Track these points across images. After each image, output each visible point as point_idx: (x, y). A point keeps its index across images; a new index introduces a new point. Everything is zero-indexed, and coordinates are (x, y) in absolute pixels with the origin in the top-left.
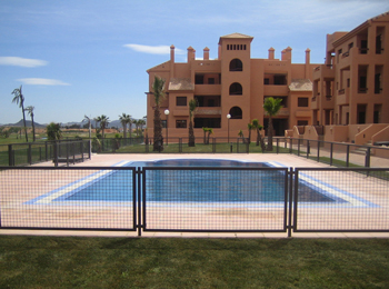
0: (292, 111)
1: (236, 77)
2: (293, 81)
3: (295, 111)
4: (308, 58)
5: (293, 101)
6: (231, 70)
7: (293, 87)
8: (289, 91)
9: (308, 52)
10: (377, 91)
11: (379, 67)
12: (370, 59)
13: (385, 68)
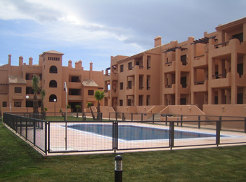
0: (85, 98)
1: (53, 77)
2: (84, 80)
3: (87, 98)
4: (91, 67)
5: (85, 92)
6: (50, 72)
7: (85, 84)
8: (83, 86)
9: (91, 64)
10: (148, 88)
11: (148, 76)
12: (144, 72)
13: (151, 77)
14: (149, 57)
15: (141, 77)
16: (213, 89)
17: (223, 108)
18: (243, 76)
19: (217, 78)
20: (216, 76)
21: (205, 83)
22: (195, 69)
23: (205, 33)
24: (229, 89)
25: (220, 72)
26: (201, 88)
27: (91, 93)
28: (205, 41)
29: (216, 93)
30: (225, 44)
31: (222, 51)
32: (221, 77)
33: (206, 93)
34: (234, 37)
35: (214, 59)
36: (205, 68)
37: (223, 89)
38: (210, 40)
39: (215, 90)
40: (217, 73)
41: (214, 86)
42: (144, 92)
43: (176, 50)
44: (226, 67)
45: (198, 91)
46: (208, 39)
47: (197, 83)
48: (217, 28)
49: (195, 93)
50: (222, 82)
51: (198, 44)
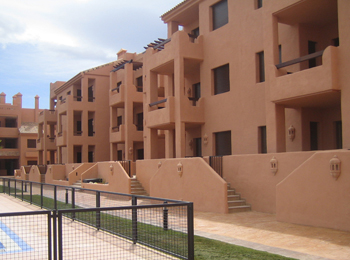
0: (22, 152)
3: (25, 152)
5: (23, 143)
7: (22, 130)
8: (19, 134)
9: (37, 98)
10: (91, 133)
11: (91, 114)
12: (84, 106)
13: (96, 115)
14: (91, 81)
15: (77, 116)
27: (32, 143)
42: (84, 140)
43: (126, 65)
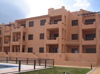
16: (12, 46)
17: (17, 54)
18: (25, 41)
19: (14, 41)
20: (14, 40)
21: (9, 43)
22: (5, 36)
23: (10, 22)
24: (19, 46)
25: (16, 39)
26: (7, 45)
28: (10, 25)
29: (14, 47)
30: (18, 28)
31: (17, 30)
32: (16, 41)
33: (9, 47)
34: (22, 25)
35: (13, 33)
36: (9, 37)
37: (16, 46)
38: (12, 25)
39: (13, 46)
40: (14, 39)
41: (13, 45)
44: (18, 37)
45: (6, 46)
46: (11, 25)
47: (5, 43)
48: (15, 21)
49: (4, 47)
50: (17, 43)
51: (7, 26)
